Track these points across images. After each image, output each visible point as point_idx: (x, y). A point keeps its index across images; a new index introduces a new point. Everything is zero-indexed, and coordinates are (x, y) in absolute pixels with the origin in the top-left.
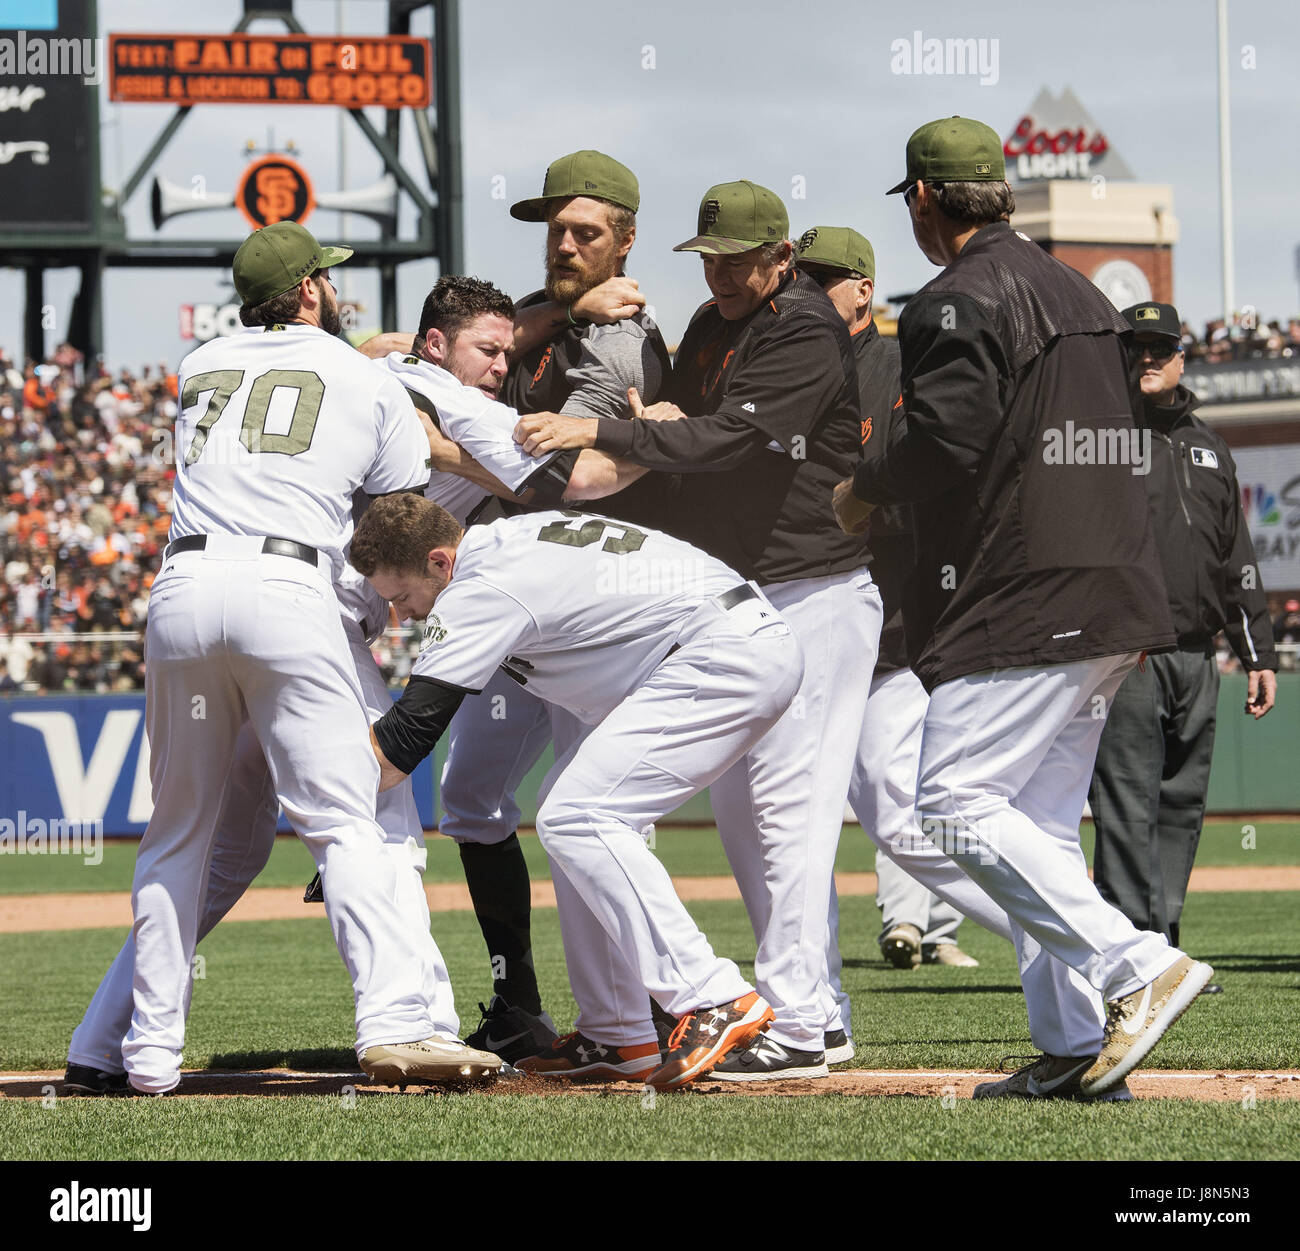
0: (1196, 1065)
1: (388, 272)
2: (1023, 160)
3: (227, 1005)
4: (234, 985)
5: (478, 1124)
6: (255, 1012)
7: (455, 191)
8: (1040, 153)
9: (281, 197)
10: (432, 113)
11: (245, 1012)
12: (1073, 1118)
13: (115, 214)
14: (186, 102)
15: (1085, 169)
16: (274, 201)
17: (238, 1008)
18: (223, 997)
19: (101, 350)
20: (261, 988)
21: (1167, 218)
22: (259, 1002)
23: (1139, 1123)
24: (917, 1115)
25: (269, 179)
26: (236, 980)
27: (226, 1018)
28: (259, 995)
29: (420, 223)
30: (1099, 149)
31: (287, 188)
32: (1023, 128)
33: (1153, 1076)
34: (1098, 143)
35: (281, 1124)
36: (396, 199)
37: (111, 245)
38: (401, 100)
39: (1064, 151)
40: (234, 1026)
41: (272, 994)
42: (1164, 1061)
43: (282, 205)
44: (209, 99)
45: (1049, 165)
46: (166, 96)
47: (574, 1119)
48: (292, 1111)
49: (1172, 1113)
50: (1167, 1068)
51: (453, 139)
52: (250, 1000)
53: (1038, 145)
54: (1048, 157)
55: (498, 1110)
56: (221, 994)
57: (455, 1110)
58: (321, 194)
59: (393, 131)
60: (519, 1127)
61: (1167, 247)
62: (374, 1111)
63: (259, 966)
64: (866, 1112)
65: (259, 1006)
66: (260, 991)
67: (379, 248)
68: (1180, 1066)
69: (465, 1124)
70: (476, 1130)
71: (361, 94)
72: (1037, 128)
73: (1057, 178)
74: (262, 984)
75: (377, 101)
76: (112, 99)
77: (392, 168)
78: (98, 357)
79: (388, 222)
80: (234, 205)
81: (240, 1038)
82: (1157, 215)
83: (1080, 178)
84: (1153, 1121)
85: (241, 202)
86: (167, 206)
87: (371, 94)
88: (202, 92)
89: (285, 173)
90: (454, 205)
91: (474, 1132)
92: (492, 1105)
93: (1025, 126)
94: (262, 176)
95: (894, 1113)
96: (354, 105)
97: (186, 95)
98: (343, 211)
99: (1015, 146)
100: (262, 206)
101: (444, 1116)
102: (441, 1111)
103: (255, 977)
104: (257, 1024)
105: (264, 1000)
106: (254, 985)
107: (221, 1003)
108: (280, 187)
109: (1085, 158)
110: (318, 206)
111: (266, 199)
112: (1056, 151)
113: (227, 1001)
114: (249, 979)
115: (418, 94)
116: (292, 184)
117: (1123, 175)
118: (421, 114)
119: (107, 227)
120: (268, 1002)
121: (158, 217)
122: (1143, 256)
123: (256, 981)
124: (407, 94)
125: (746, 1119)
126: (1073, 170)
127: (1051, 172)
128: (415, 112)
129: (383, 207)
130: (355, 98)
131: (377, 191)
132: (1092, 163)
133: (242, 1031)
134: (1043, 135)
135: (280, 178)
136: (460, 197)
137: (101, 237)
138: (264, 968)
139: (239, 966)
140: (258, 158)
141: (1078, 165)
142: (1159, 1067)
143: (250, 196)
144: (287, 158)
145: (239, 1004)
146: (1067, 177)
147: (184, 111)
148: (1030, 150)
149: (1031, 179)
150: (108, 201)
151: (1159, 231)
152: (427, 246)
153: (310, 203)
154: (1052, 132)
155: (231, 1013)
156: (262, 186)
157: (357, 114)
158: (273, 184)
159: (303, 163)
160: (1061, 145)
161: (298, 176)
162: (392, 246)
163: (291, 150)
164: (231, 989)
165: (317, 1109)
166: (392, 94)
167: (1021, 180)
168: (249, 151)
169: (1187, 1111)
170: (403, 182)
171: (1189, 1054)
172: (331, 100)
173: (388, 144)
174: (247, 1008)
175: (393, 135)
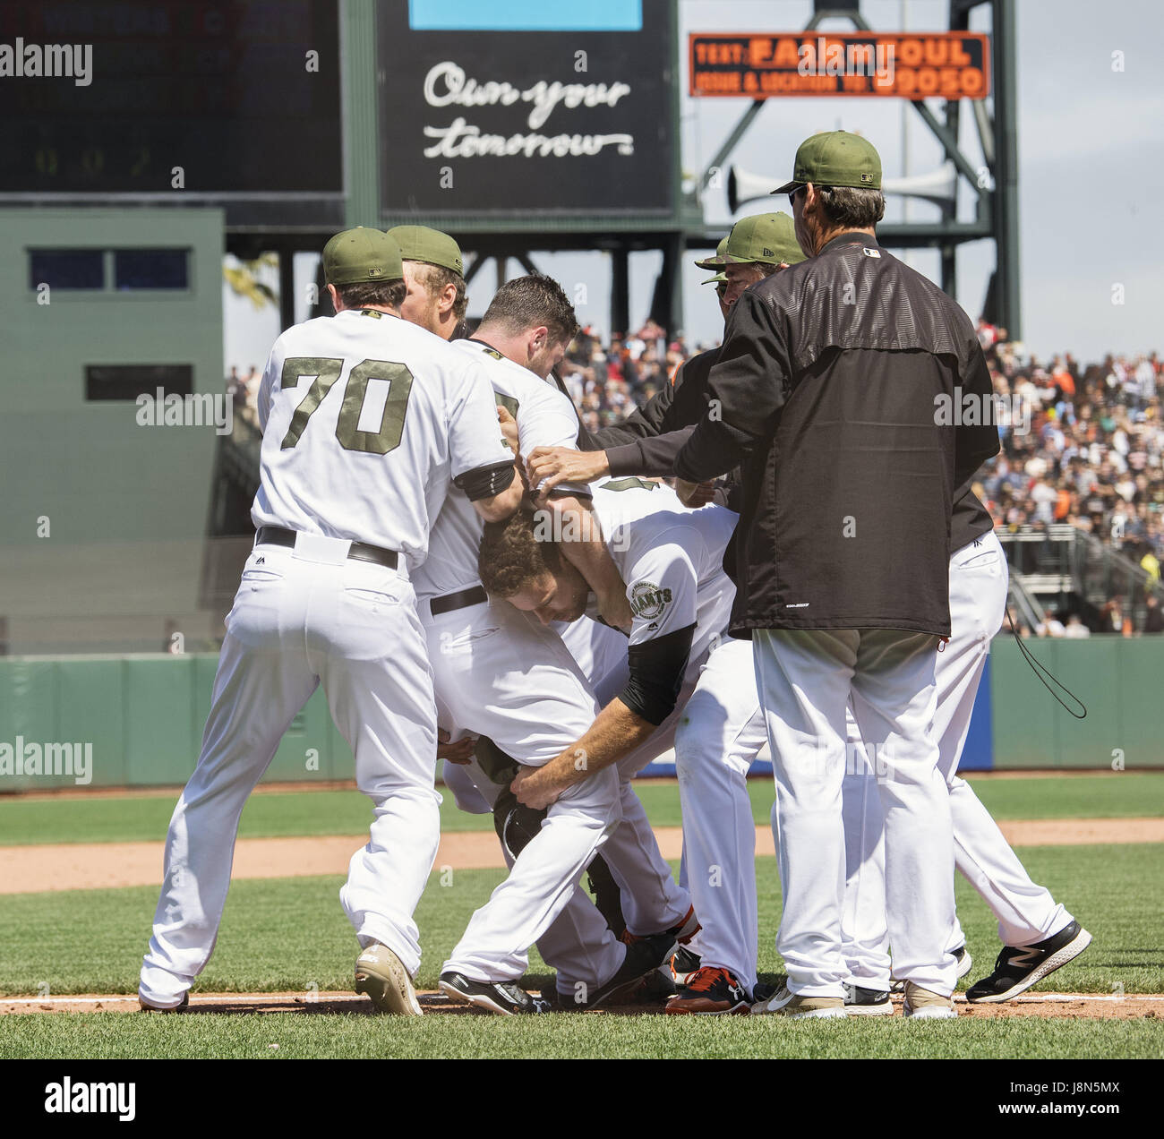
1: (948, 252)
5: (1037, 1044)
7: (1011, 177)
10: (990, 103)
13: (693, 200)
14: (760, 96)
19: (681, 326)
29: (978, 205)
35: (852, 1042)
36: (955, 184)
37: (690, 229)
38: (961, 92)
44: (781, 92)
46: (742, 91)
48: (863, 1030)
51: (1009, 127)
57: (1015, 1031)
59: (953, 120)
60: (1075, 1047)
62: (940, 1031)
67: (940, 230)
69: (1024, 1044)
70: (1035, 1049)
71: (923, 87)
75: (937, 92)
76: (691, 95)
77: (951, 155)
78: (679, 333)
79: (948, 206)
86: (742, 193)
87: (932, 86)
88: (775, 86)
90: (1010, 189)
91: (1033, 1052)
92: (1049, 1027)
96: (916, 97)
97: (760, 90)
98: (905, 195)
101: (1004, 1036)
115: (976, 85)
118: (979, 104)
119: (686, 212)
121: (734, 203)
124: (966, 86)
128: (973, 102)
129: (944, 192)
130: (917, 90)
131: (938, 177)
136: (1015, 183)
137: (681, 222)
147: (758, 104)
150: (687, 187)
152: (985, 227)
157: (919, 105)
162: (952, 228)
165: (885, 1028)
166: (952, 86)
170: (962, 168)
172: (895, 92)
173: (948, 134)
175: (952, 123)
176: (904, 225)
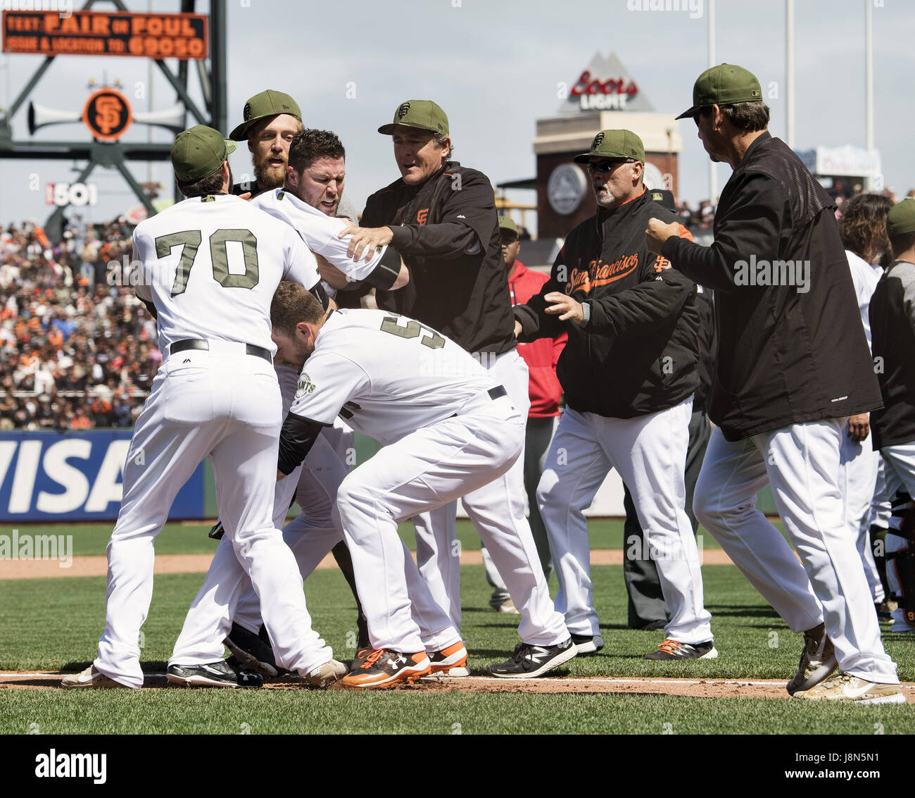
0: (688, 675)
2: (584, 98)
3: (71, 630)
4: (74, 617)
5: (230, 708)
6: (88, 635)
7: (222, 112)
8: (595, 93)
9: (112, 116)
10: (208, 63)
11: (82, 635)
12: (609, 708)
13: (5, 125)
14: (51, 54)
15: (623, 104)
16: (107, 118)
17: (78, 632)
18: (68, 625)
20: (93, 619)
21: (675, 136)
22: (91, 628)
23: (651, 712)
24: (510, 705)
25: (104, 104)
26: (77, 614)
27: (70, 638)
28: (92, 624)
30: (632, 92)
31: (115, 110)
32: (584, 77)
33: (660, 682)
34: (632, 88)
35: (104, 707)
36: (184, 118)
37: (2, 144)
38: (189, 54)
39: (610, 93)
40: (74, 644)
41: (99, 624)
42: (667, 672)
43: (111, 121)
44: (66, 52)
45: (601, 101)
46: (39, 50)
47: (291, 705)
49: (672, 705)
50: (669, 677)
51: (221, 78)
52: (85, 627)
53: (593, 89)
54: (600, 96)
55: (243, 700)
56: (66, 623)
57: (216, 699)
58: (136, 113)
59: (183, 74)
60: (256, 710)
61: (675, 154)
62: (164, 699)
63: (91, 605)
64: (477, 703)
65: (91, 631)
66: (92, 622)
68: (678, 676)
69: (222, 708)
70: (229, 712)
71: (163, 50)
72: (593, 77)
73: (606, 109)
74: (93, 617)
75: (173, 54)
76: (4, 51)
77: (182, 97)
80: (81, 120)
81: (78, 651)
82: (669, 134)
83: (620, 109)
84: (660, 710)
85: (86, 118)
86: (38, 120)
87: (170, 50)
88: (62, 47)
89: (114, 100)
90: (222, 122)
91: (227, 713)
93: (585, 77)
94: (100, 101)
95: (496, 703)
96: (158, 57)
97: (51, 49)
98: (151, 124)
99: (579, 89)
100: (99, 121)
101: (208, 702)
102: (206, 699)
103: (88, 612)
104: (90, 643)
105: (94, 627)
106: (88, 617)
107: (67, 629)
108: (111, 109)
109: (623, 97)
110: (135, 121)
111: (102, 116)
112: (605, 93)
113: (71, 627)
114: (84, 614)
115: (199, 51)
116: (118, 107)
117: (648, 108)
118: (201, 64)
120: (96, 629)
121: (32, 127)
122: (660, 160)
123: (90, 615)
124: (192, 51)
125: (401, 707)
126: (616, 104)
127: (601, 105)
128: (197, 62)
129: (176, 122)
130: (159, 53)
131: (173, 112)
132: (628, 100)
133: (80, 647)
134: (597, 82)
135: (110, 103)
136: (225, 117)
138: (95, 606)
139: (79, 605)
140: (97, 90)
141: (619, 102)
142: (664, 676)
143: (91, 114)
144: (116, 90)
145: (78, 630)
146: (612, 109)
147: (50, 60)
148: (588, 92)
149: (589, 110)
151: (670, 144)
153: (129, 120)
154: (603, 80)
155: (73, 635)
156: (99, 108)
157: (160, 63)
158: (106, 107)
159: (125, 94)
160: (608, 88)
161: (122, 102)
163: (118, 85)
164: (73, 620)
165: (127, 697)
166: (183, 50)
167: (583, 110)
168: (91, 86)
169: (681, 704)
170: (189, 106)
171: (683, 668)
172: (143, 54)
173: (179, 83)
174: (83, 632)
175: (183, 76)
176: (150, 144)
